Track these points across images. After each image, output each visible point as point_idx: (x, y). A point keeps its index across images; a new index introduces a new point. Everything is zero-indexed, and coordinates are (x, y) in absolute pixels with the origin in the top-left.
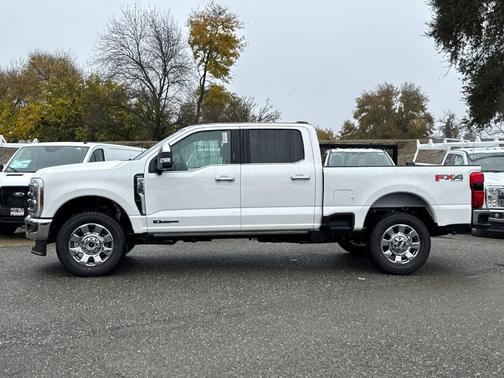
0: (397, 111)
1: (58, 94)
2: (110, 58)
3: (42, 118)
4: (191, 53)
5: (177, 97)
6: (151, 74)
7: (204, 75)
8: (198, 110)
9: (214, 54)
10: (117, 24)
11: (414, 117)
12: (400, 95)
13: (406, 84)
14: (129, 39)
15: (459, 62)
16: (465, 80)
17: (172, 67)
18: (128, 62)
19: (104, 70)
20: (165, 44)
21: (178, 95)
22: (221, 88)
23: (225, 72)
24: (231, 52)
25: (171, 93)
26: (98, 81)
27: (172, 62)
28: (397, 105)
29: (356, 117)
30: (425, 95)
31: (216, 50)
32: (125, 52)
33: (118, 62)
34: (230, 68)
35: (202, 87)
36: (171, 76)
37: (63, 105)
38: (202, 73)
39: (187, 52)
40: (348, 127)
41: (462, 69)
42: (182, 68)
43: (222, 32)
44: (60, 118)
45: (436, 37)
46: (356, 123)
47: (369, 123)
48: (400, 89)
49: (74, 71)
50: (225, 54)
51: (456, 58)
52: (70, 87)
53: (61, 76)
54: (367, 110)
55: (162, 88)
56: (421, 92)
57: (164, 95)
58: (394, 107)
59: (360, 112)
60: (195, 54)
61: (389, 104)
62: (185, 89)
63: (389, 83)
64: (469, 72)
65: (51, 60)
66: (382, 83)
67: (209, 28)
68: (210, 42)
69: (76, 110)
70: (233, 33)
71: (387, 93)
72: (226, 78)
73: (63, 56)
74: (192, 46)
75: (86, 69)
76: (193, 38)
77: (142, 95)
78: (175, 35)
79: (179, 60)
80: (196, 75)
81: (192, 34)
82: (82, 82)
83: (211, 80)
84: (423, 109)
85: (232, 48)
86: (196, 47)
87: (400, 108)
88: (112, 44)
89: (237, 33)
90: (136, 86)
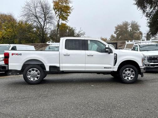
0: (129, 31)
1: (8, 28)
2: (26, 15)
3: (3, 36)
4: (54, 12)
5: (50, 28)
6: (40, 20)
7: (59, 20)
8: (57, 32)
9: (62, 12)
10: (28, 3)
11: (135, 33)
12: (130, 25)
13: (132, 21)
14: (32, 8)
15: (146, 13)
16: (148, 19)
17: (48, 17)
18: (32, 16)
19: (24, 19)
20: (45, 9)
21: (50, 27)
22: (65, 24)
23: (66, 19)
24: (68, 11)
25: (47, 27)
26: (22, 23)
27: (47, 16)
28: (129, 29)
29: (115, 33)
30: (139, 25)
31: (63, 11)
32: (31, 12)
33: (29, 16)
34: (68, 17)
35: (58, 24)
36: (47, 20)
37: (10, 31)
38: (58, 19)
39: (53, 12)
40: (112, 37)
41: (147, 16)
42: (51, 18)
43: (65, 5)
44: (9, 36)
45: (137, 5)
46: (115, 35)
47: (120, 35)
48: (130, 23)
49: (14, 20)
50: (66, 12)
51: (145, 12)
52: (12, 25)
53: (9, 21)
54: (119, 31)
55: (44, 25)
56: (138, 24)
57: (45, 27)
58: (128, 29)
59: (117, 31)
60: (56, 12)
61: (126, 28)
62: (52, 25)
63: (126, 21)
64: (149, 17)
65: (6, 16)
66: (124, 21)
67: (60, 3)
68: (61, 8)
69: (14, 33)
70: (69, 5)
71: (126, 25)
72: (66, 21)
73: (10, 14)
74: (54, 10)
75: (18, 19)
76: (55, 7)
77: (37, 27)
78: (48, 6)
79: (50, 15)
80: (56, 20)
81: (54, 5)
82: (16, 23)
83: (61, 22)
84: (139, 30)
85: (68, 10)
86: (56, 10)
87: (131, 30)
88: (26, 10)
89: (70, 5)
90: (35, 24)
